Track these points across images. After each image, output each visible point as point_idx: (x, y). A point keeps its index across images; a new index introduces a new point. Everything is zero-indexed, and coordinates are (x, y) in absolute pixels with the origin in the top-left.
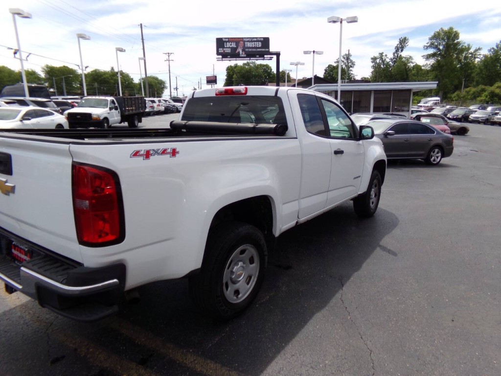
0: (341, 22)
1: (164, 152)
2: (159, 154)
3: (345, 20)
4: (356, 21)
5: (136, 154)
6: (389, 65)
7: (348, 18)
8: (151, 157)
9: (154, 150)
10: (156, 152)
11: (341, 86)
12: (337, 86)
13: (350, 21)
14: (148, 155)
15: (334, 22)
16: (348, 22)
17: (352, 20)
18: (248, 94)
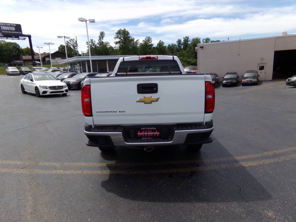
0: (86, 22)
3: (88, 20)
4: (95, 22)
7: (90, 20)
11: (91, 57)
12: (89, 57)
13: (91, 21)
15: (82, 21)
16: (90, 22)
17: (93, 21)
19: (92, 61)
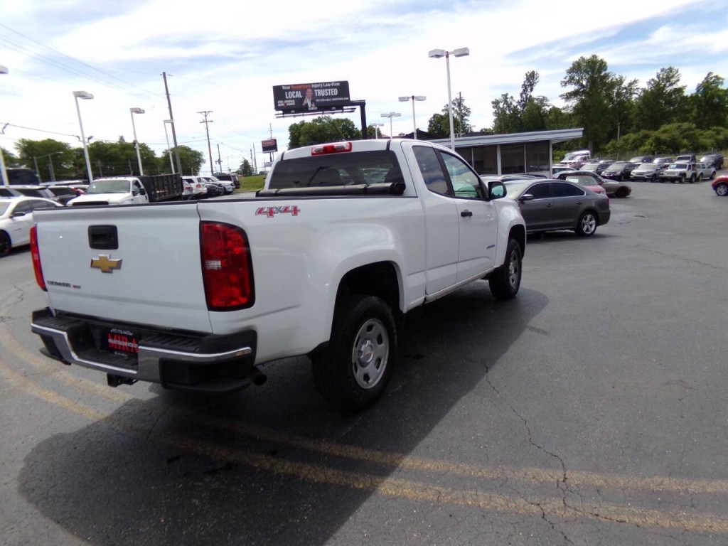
0: (447, 56)
1: (286, 210)
2: (281, 212)
3: (452, 53)
4: (467, 54)
5: (260, 211)
6: (517, 110)
7: (456, 51)
8: (275, 215)
9: (276, 208)
10: (279, 210)
11: (455, 141)
13: (458, 54)
14: (271, 212)
15: (438, 56)
16: (457, 56)
17: (462, 53)
18: (354, 150)
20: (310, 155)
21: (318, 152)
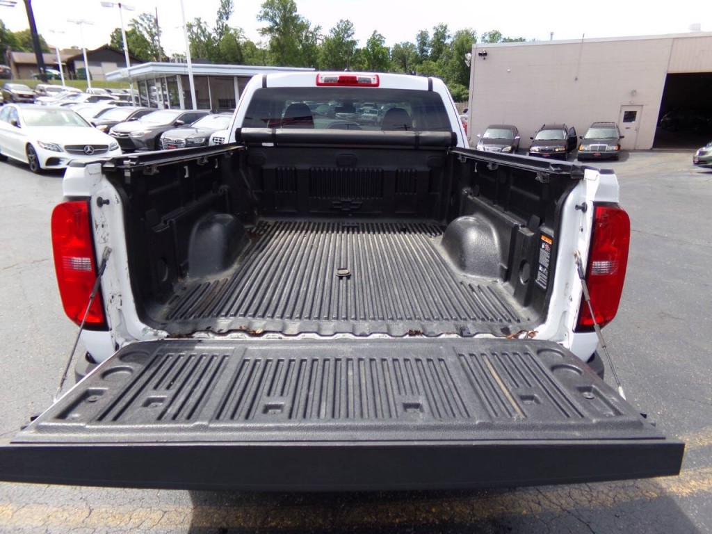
11: (193, 67)
18: (383, 86)
19: (196, 77)
20: (314, 85)
21: (328, 83)
